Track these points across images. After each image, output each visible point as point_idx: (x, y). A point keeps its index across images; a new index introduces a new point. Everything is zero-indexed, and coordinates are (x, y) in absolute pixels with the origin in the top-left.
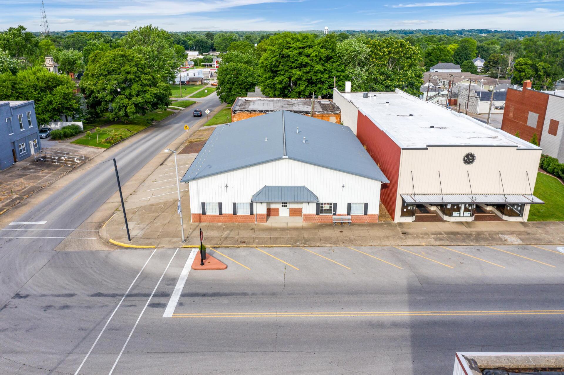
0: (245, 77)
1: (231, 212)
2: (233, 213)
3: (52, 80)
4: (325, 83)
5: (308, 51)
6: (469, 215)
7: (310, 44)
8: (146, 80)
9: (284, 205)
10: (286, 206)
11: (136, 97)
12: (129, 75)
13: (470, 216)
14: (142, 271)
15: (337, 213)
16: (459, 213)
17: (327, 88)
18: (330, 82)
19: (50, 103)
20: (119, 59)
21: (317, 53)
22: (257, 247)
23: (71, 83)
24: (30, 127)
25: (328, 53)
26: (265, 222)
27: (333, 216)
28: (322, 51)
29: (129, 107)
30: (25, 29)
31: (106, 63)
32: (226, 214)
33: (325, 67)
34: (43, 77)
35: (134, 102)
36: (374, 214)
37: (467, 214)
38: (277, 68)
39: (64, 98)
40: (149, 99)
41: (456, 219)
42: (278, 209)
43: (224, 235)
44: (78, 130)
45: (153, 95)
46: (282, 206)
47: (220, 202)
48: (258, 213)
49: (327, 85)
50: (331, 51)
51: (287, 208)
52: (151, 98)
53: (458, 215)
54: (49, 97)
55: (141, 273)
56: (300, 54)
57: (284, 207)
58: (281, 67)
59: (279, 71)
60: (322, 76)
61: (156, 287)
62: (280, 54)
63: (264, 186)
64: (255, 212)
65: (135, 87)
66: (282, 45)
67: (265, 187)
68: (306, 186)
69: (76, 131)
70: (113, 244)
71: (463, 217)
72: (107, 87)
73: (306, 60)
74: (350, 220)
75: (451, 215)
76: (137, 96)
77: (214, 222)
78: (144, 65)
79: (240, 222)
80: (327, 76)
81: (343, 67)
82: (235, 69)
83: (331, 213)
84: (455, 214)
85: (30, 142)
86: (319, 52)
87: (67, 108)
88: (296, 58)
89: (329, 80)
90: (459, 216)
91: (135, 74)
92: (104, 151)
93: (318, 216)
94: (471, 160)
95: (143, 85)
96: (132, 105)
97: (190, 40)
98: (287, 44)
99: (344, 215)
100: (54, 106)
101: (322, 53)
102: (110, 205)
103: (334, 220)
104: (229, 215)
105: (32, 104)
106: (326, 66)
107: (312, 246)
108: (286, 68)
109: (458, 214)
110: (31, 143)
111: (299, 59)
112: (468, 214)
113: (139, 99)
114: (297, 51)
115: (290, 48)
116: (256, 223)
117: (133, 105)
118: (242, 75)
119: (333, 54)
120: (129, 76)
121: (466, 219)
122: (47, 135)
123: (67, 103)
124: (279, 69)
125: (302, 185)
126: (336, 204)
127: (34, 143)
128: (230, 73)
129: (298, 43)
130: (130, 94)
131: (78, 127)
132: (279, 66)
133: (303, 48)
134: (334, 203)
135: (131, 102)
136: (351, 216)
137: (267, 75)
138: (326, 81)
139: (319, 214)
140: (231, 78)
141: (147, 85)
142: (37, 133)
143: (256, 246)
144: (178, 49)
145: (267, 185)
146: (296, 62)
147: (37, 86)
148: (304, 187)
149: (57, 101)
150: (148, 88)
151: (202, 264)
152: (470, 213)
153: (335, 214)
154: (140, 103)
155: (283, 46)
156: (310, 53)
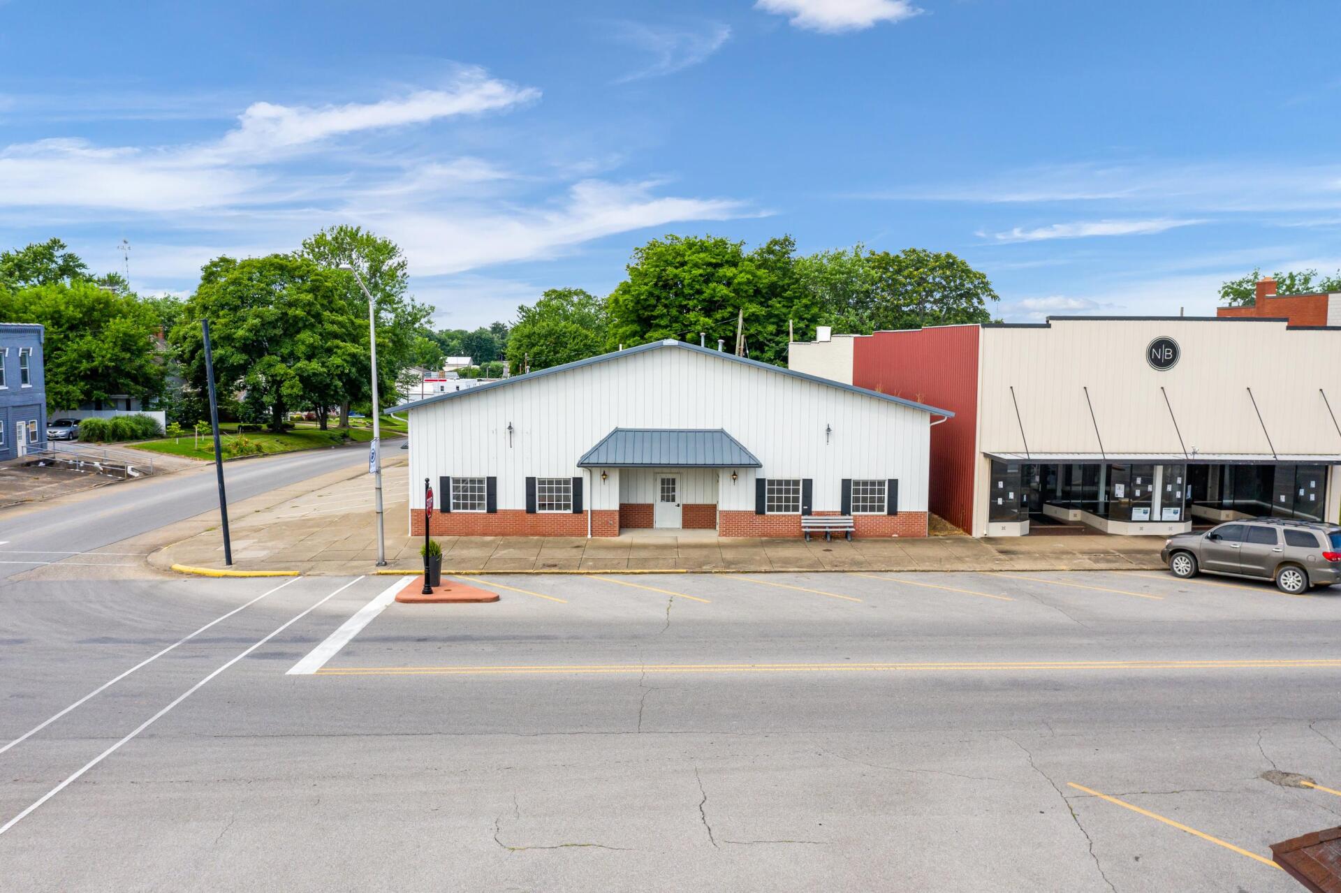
0: (575, 350)
1: (521, 505)
2: (525, 508)
3: (101, 306)
4: (768, 346)
5: (729, 272)
6: (1177, 517)
7: (731, 259)
8: (333, 322)
9: (668, 496)
10: (673, 500)
11: (307, 362)
12: (293, 308)
13: (1180, 521)
14: (249, 606)
15: (814, 509)
16: (1149, 509)
17: (772, 358)
18: (780, 342)
19: (89, 356)
20: (273, 272)
21: (749, 276)
22: (588, 573)
23: (147, 317)
24: (24, 386)
25: (774, 278)
26: (614, 535)
27: (803, 517)
28: (761, 272)
29: (287, 384)
30: (63, 247)
31: (240, 278)
32: (505, 512)
33: (770, 309)
34: (83, 298)
35: (299, 372)
36: (916, 513)
37: (1170, 514)
38: (652, 311)
39: (125, 348)
40: (338, 367)
41: (1141, 529)
42: (650, 508)
43: (498, 555)
44: (151, 429)
45: (348, 359)
46: (663, 499)
47: (490, 476)
48: (596, 507)
49: (773, 350)
50: (780, 273)
51: (676, 503)
52: (343, 366)
53: (1146, 517)
54: (87, 342)
55: (245, 608)
56: (707, 279)
57: (668, 501)
58: (660, 310)
59: (655, 318)
60: (760, 328)
61: (281, 629)
62: (659, 278)
63: (612, 429)
64: (586, 506)
65: (307, 337)
66: (663, 258)
67: (617, 431)
68: (727, 430)
69: (147, 429)
70: (181, 573)
71: (1161, 521)
72: (234, 333)
73: (723, 290)
74: (850, 527)
75: (1125, 516)
76: (309, 358)
77: (473, 535)
78: (331, 291)
79: (544, 535)
80: (772, 328)
81: (815, 310)
82: (550, 333)
83: (796, 509)
84: (1138, 514)
85: (18, 423)
86: (754, 275)
87: (128, 375)
88: (697, 287)
89: (777, 339)
90: (1151, 521)
91: (308, 308)
92: (208, 465)
93: (761, 517)
94: (1168, 356)
95: (326, 336)
96: (294, 377)
97: (453, 340)
98: (675, 258)
99: (834, 513)
100: (96, 363)
101: (760, 278)
102: (194, 524)
103: (805, 527)
104: (515, 513)
105: (39, 332)
106: (771, 306)
107: (746, 572)
108: (674, 312)
109: (1145, 512)
110: (20, 427)
111: (704, 289)
112: (1175, 513)
113: (315, 366)
114: (701, 271)
115: (683, 264)
116: (589, 536)
117: (297, 378)
118: (569, 346)
119: (787, 281)
120: (291, 312)
121: (1170, 529)
122: (71, 432)
123: (130, 360)
124: (656, 313)
125: (718, 427)
126: (811, 481)
127: (27, 430)
128: (539, 342)
129: (702, 255)
130: (292, 354)
131: (153, 423)
132: (655, 306)
133: (716, 266)
134: (804, 480)
135: (291, 372)
136: (852, 517)
137: (628, 328)
138: (770, 341)
139: (764, 514)
140: (540, 353)
141: (335, 336)
142: (40, 405)
143: (586, 571)
144: (423, 346)
145: (621, 426)
146: (697, 296)
147: (61, 316)
148: (722, 432)
149: (104, 352)
150: (338, 342)
151: (428, 591)
152: (1179, 509)
153: (808, 512)
154: (314, 374)
155: (666, 261)
156: (732, 275)
